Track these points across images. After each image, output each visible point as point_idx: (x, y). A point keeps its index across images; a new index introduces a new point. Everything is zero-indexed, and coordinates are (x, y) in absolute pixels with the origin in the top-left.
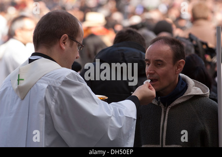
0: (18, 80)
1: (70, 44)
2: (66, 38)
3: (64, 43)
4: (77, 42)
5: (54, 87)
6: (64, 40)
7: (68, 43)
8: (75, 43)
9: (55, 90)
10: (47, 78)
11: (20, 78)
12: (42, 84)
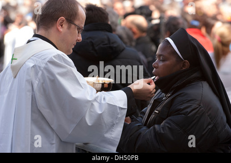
0: (12, 59)
1: (68, 27)
2: (63, 21)
3: (62, 26)
4: (75, 25)
5: (39, 67)
6: (62, 23)
7: (65, 26)
8: (73, 26)
9: (40, 69)
10: (35, 58)
11: (14, 58)
12: (29, 63)
